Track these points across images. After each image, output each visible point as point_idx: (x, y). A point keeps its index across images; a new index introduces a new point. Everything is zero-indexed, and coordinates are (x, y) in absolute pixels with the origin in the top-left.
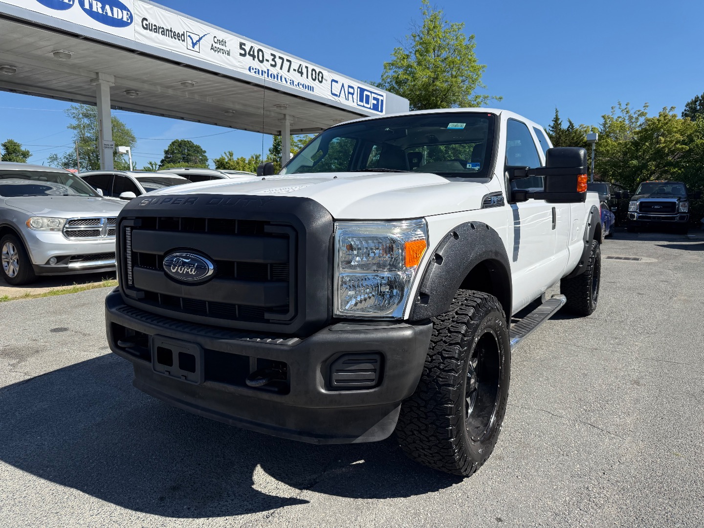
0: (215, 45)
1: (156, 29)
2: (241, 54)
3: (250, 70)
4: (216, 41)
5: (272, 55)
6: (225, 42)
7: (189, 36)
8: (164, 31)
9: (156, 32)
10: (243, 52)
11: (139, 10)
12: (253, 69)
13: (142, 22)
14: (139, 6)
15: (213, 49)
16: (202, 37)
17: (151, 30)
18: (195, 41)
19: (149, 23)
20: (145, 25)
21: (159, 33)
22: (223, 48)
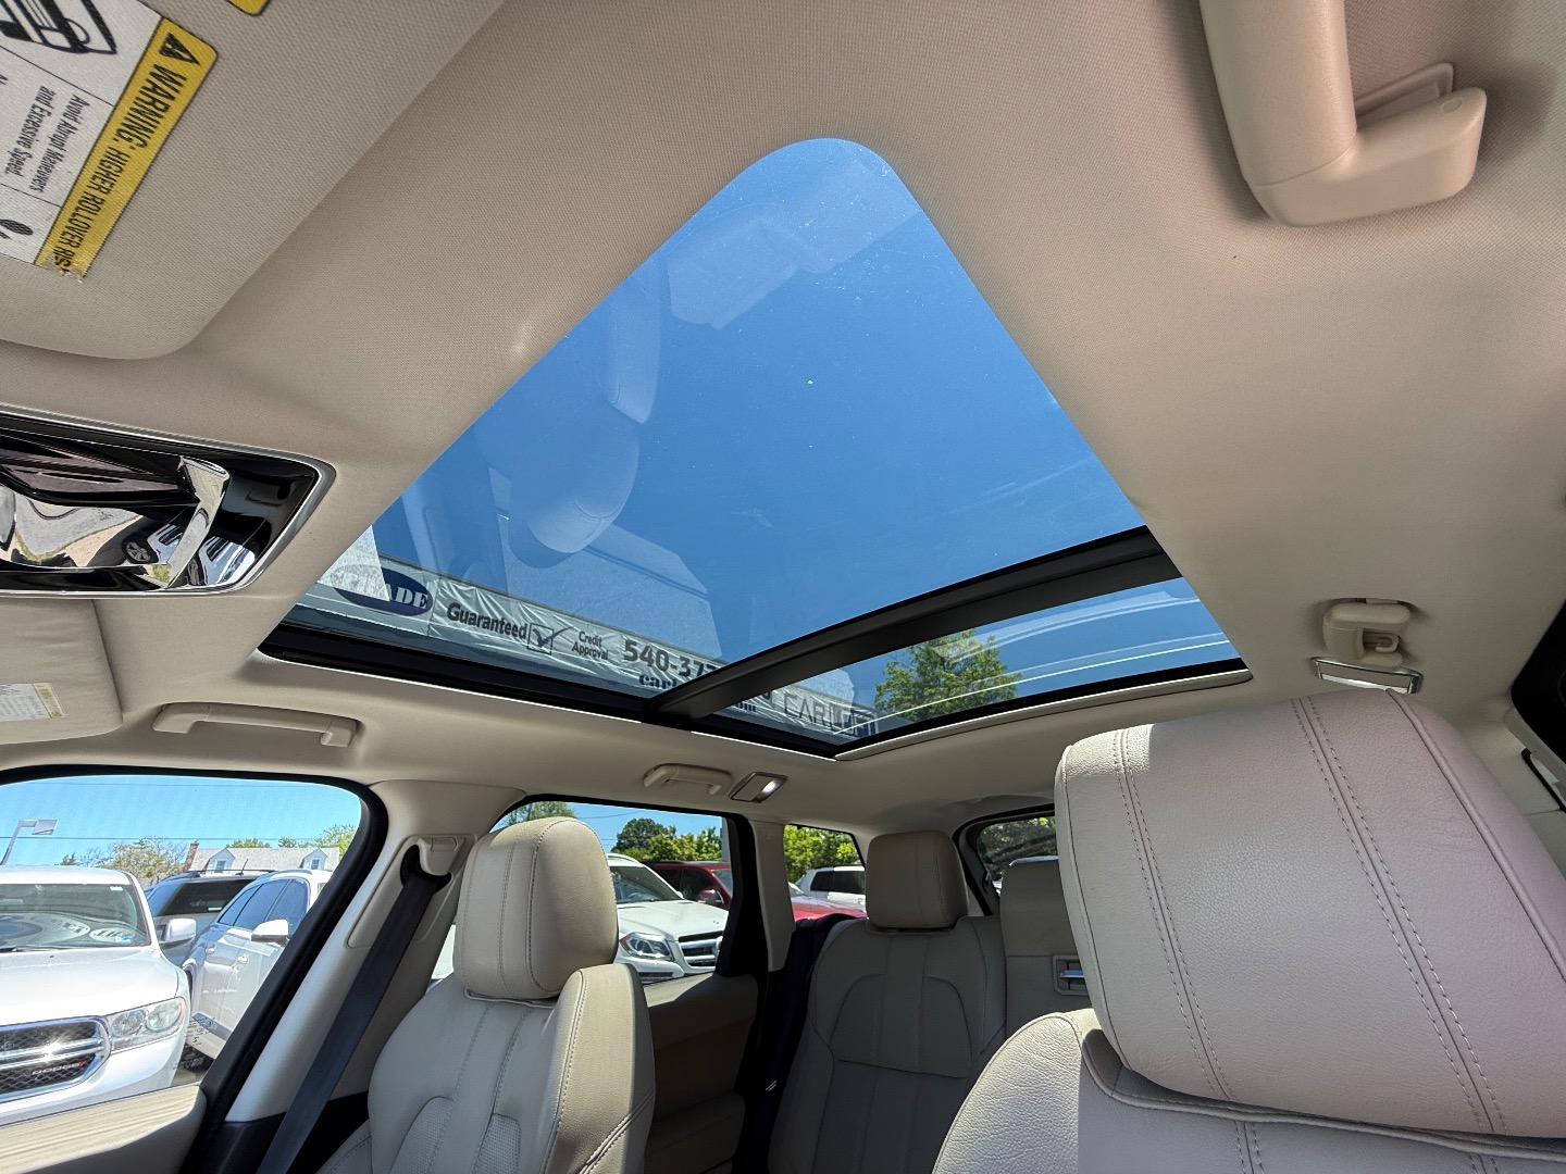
0: (580, 643)
1: (475, 619)
2: (627, 658)
3: (642, 681)
4: (583, 637)
5: (682, 659)
6: (601, 640)
7: (535, 630)
8: (488, 623)
9: (474, 624)
10: (631, 654)
11: (448, 592)
12: (647, 679)
13: (450, 610)
14: (448, 585)
15: (577, 649)
16: (557, 634)
17: (462, 621)
18: (544, 638)
19: (462, 612)
20: (453, 614)
21: (478, 626)
22: (597, 648)
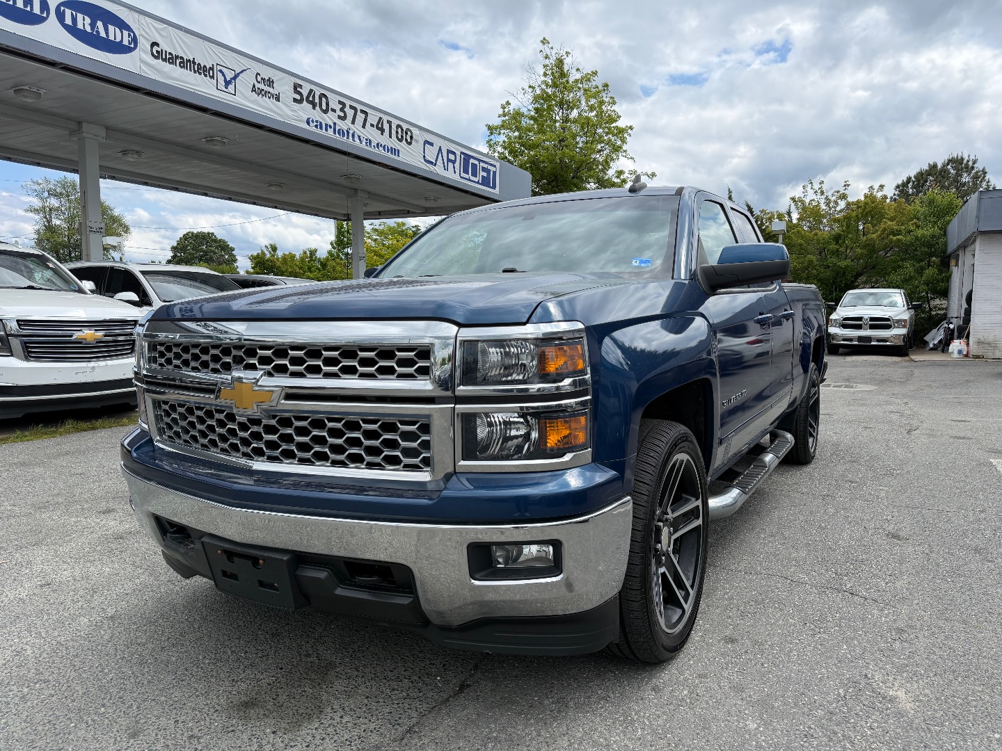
0: (257, 85)
1: (172, 59)
2: (295, 100)
3: (308, 123)
4: (259, 79)
5: (340, 102)
6: (273, 82)
7: (221, 71)
8: (183, 62)
9: (170, 63)
10: (298, 97)
11: (147, 30)
12: (313, 121)
13: (151, 48)
14: (147, 25)
15: (255, 91)
16: (238, 74)
17: (164, 60)
18: (228, 79)
19: (162, 50)
20: (155, 53)
21: (176, 65)
22: (270, 89)
